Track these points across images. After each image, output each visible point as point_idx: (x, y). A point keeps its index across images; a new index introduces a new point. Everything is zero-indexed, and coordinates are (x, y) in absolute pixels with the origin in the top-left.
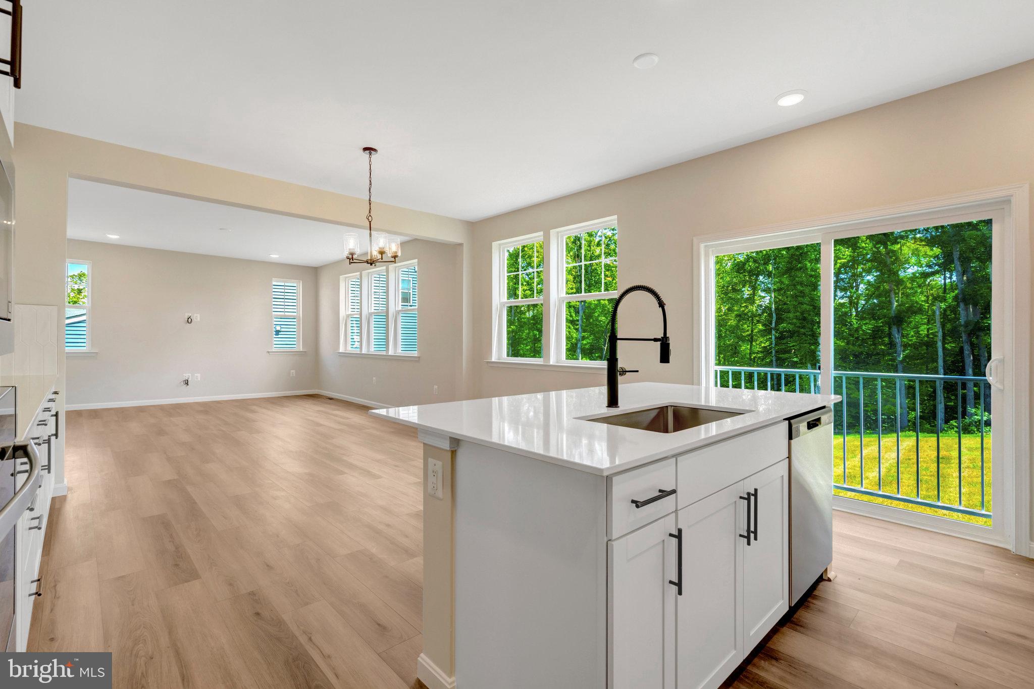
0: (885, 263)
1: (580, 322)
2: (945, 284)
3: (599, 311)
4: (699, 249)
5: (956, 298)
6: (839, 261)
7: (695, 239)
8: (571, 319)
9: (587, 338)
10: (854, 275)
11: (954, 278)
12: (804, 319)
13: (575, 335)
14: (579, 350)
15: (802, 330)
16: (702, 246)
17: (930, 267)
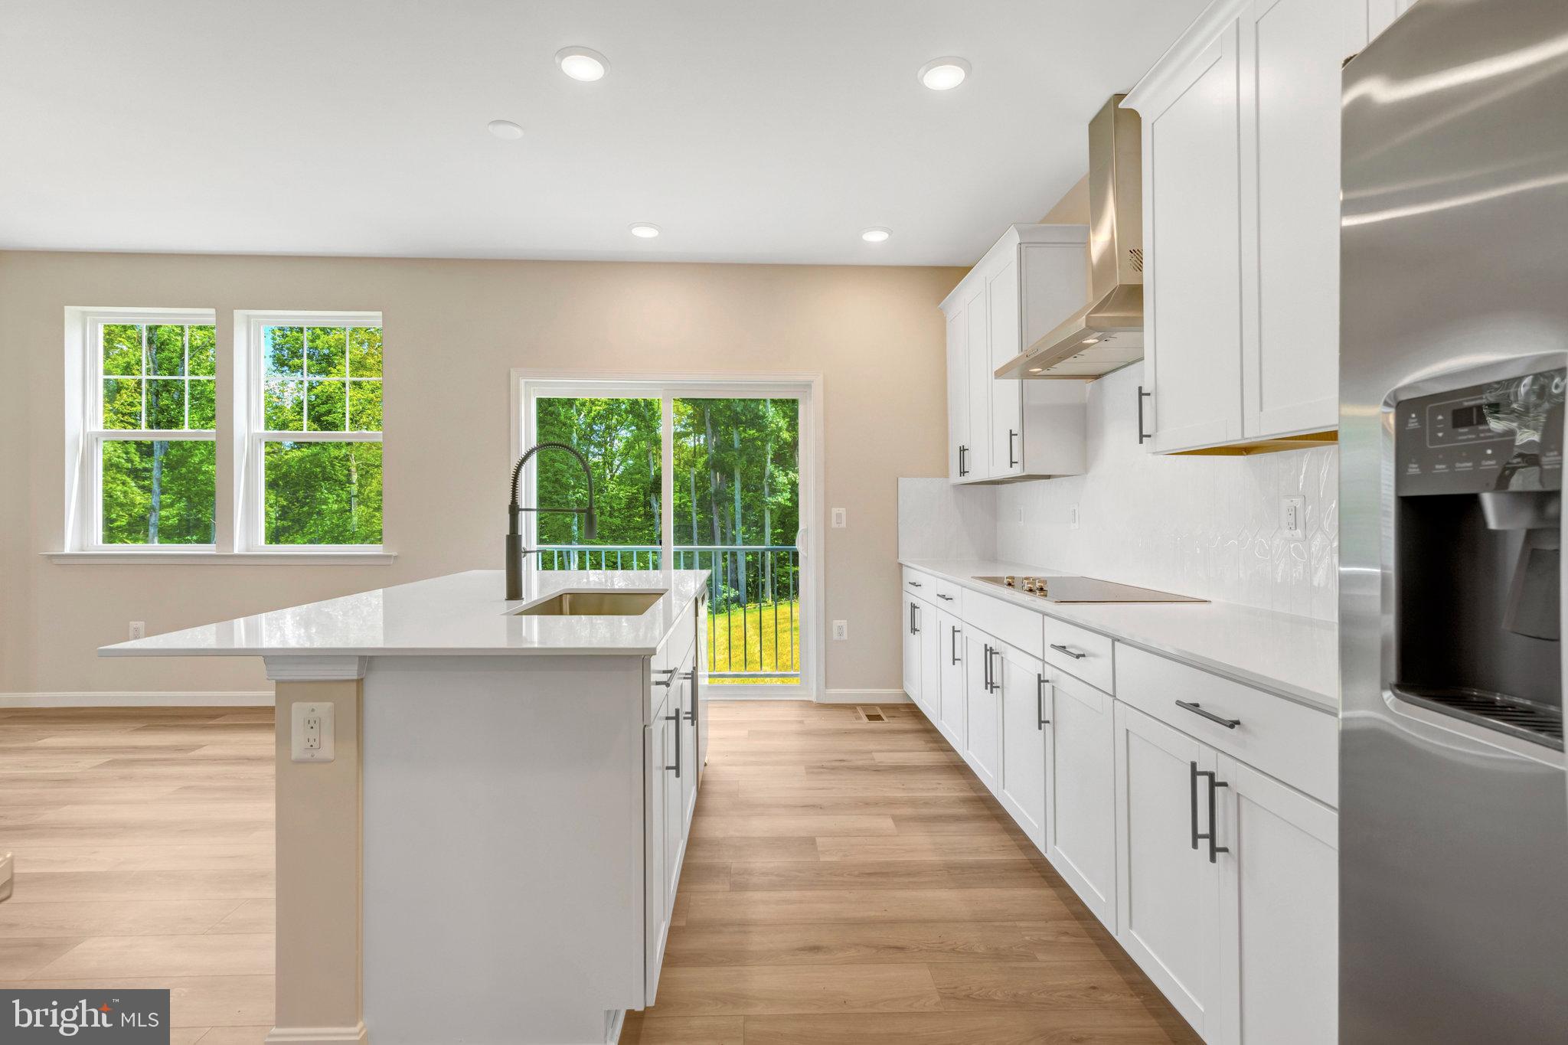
0: (644, 417)
1: (155, 473)
2: (695, 447)
3: (202, 453)
4: (518, 384)
5: (706, 463)
6: (594, 408)
7: (513, 373)
8: (129, 465)
9: (172, 505)
10: (608, 427)
11: (702, 442)
12: (557, 481)
13: (139, 499)
14: (152, 530)
15: (555, 497)
16: (522, 382)
17: (685, 426)
